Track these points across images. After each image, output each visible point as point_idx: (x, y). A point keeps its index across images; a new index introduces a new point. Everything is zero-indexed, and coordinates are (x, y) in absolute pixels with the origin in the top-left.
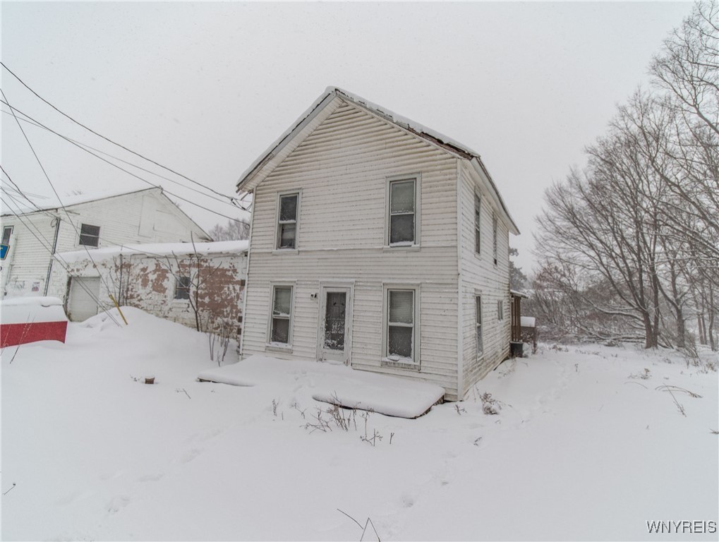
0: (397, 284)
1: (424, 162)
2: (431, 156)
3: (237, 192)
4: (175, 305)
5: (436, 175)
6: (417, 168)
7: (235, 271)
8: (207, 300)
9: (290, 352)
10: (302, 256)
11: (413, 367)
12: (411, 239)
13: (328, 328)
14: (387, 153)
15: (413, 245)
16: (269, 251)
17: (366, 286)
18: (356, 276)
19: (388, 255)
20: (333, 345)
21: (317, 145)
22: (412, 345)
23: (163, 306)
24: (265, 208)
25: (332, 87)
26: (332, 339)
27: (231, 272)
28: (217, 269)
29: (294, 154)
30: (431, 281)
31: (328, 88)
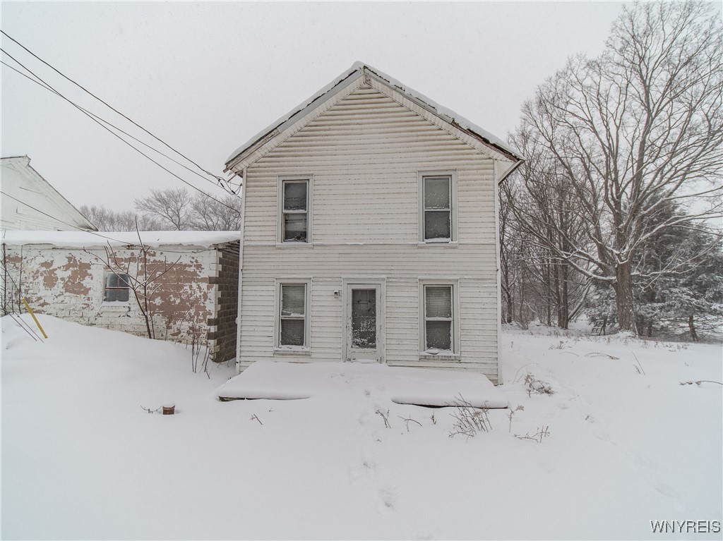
0: (433, 280)
1: (460, 160)
2: (468, 154)
3: (224, 171)
4: (105, 309)
5: (473, 175)
6: (452, 165)
7: (199, 266)
8: (158, 301)
9: (307, 354)
10: (317, 250)
11: (453, 358)
12: (448, 236)
13: (355, 327)
14: (419, 146)
15: (451, 242)
16: (273, 243)
17: (400, 282)
18: (387, 272)
19: (422, 251)
20: (363, 343)
21: (331, 127)
22: (451, 338)
23: (85, 311)
24: (262, 194)
25: (361, 62)
26: (361, 337)
27: (193, 268)
28: (173, 265)
29: (301, 135)
30: (470, 277)
31: (357, 63)
